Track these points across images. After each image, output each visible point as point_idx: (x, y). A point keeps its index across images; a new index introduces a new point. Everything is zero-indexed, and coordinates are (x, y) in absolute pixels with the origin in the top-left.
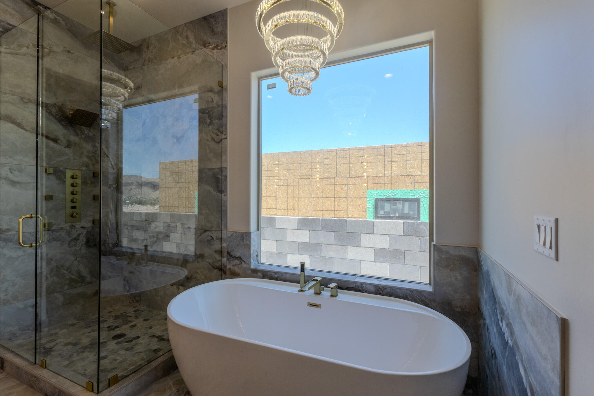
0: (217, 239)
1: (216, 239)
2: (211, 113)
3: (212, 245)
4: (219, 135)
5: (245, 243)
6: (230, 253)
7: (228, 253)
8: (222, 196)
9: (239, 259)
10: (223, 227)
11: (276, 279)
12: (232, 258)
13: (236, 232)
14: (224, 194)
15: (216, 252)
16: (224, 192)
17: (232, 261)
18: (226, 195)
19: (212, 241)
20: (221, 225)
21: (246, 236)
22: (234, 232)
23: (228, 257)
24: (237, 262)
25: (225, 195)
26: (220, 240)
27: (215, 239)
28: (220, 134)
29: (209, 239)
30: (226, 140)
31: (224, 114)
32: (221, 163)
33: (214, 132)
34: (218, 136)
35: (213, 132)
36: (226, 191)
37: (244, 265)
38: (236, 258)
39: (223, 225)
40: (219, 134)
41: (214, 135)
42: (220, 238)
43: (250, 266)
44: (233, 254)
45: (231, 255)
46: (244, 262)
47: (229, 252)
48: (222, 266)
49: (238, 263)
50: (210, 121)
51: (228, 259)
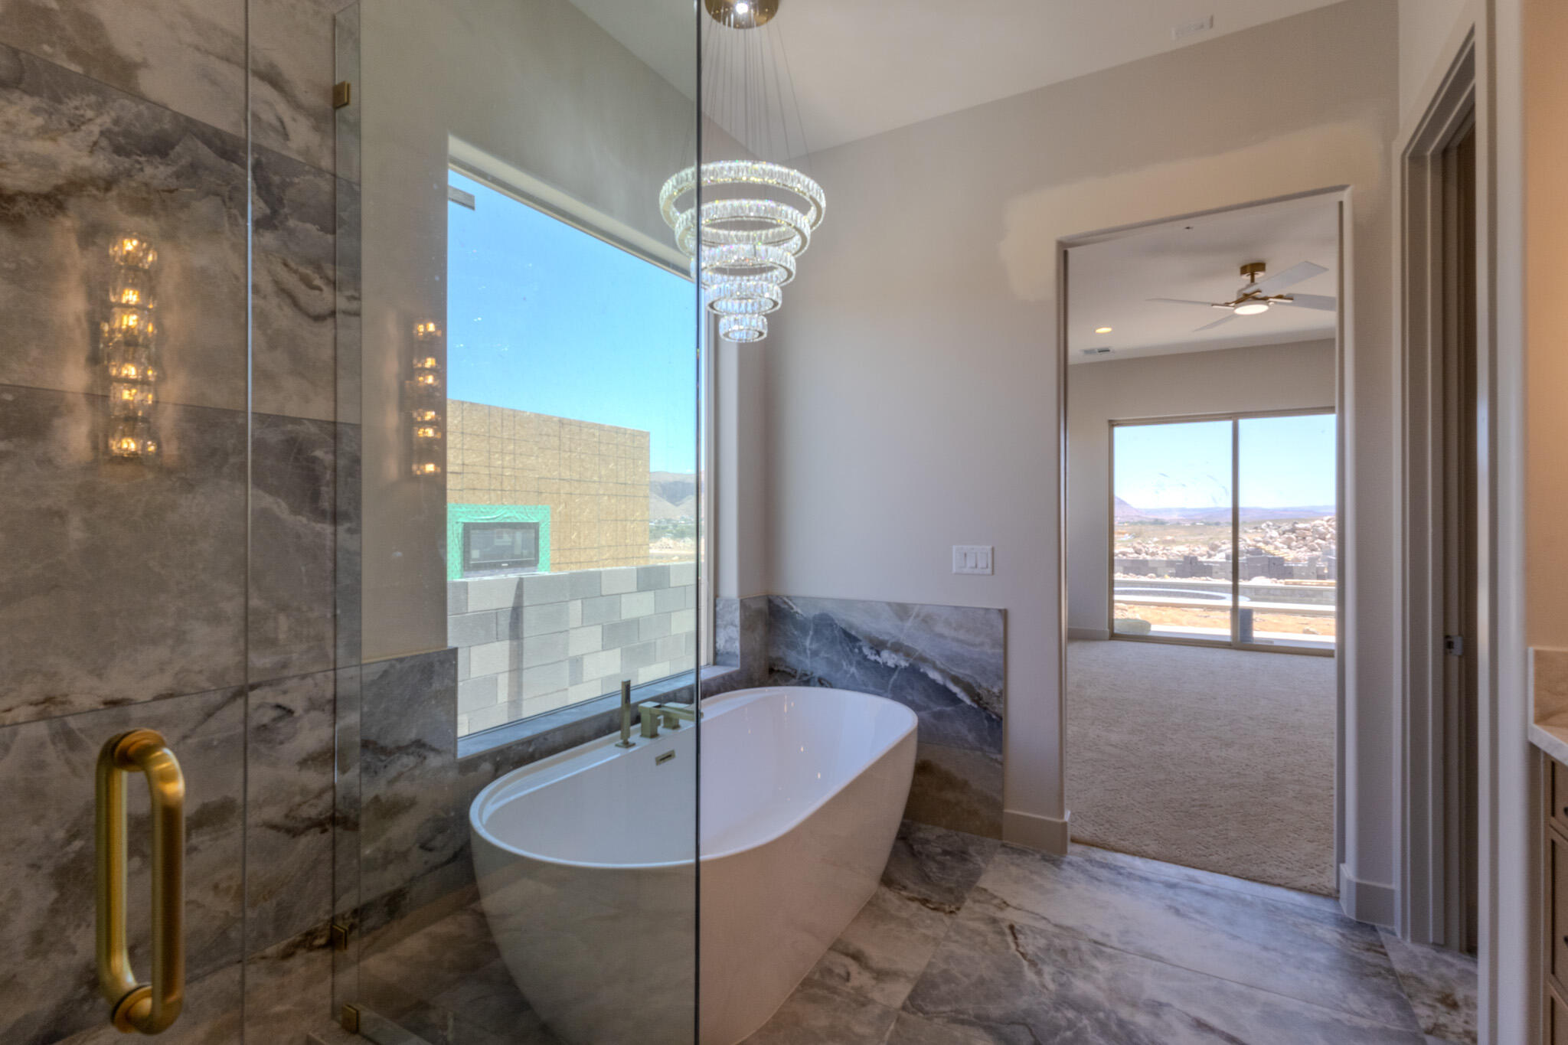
0: (313, 705)
1: (307, 711)
2: (276, 179)
3: (282, 743)
4: (320, 289)
5: (436, 685)
6: (375, 743)
7: (366, 744)
8: (335, 534)
9: (413, 749)
10: (341, 651)
11: (531, 758)
12: (383, 758)
13: (401, 660)
14: (347, 525)
15: (304, 763)
16: (347, 517)
17: (385, 767)
18: (356, 531)
19: (281, 724)
20: (335, 646)
21: (442, 663)
22: (394, 662)
23: (369, 760)
24: (409, 761)
25: (350, 531)
26: (329, 707)
27: (299, 712)
28: (324, 288)
29: (266, 720)
30: (354, 320)
31: (343, 215)
32: (332, 404)
33: (293, 265)
34: (317, 292)
35: (286, 265)
36: (359, 517)
37: (434, 761)
38: (401, 749)
39: (340, 643)
40: (318, 282)
41: (291, 281)
42: (329, 701)
43: (455, 755)
44: (388, 741)
45: (382, 748)
46: (433, 750)
47: (373, 738)
48: (340, 807)
49: (411, 765)
50: (268, 211)
51: (366, 769)
